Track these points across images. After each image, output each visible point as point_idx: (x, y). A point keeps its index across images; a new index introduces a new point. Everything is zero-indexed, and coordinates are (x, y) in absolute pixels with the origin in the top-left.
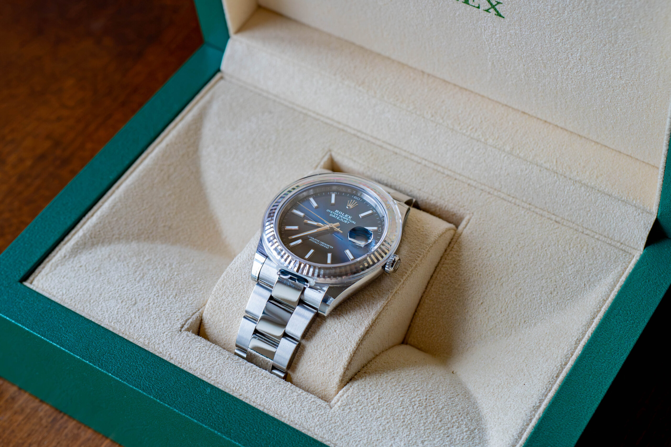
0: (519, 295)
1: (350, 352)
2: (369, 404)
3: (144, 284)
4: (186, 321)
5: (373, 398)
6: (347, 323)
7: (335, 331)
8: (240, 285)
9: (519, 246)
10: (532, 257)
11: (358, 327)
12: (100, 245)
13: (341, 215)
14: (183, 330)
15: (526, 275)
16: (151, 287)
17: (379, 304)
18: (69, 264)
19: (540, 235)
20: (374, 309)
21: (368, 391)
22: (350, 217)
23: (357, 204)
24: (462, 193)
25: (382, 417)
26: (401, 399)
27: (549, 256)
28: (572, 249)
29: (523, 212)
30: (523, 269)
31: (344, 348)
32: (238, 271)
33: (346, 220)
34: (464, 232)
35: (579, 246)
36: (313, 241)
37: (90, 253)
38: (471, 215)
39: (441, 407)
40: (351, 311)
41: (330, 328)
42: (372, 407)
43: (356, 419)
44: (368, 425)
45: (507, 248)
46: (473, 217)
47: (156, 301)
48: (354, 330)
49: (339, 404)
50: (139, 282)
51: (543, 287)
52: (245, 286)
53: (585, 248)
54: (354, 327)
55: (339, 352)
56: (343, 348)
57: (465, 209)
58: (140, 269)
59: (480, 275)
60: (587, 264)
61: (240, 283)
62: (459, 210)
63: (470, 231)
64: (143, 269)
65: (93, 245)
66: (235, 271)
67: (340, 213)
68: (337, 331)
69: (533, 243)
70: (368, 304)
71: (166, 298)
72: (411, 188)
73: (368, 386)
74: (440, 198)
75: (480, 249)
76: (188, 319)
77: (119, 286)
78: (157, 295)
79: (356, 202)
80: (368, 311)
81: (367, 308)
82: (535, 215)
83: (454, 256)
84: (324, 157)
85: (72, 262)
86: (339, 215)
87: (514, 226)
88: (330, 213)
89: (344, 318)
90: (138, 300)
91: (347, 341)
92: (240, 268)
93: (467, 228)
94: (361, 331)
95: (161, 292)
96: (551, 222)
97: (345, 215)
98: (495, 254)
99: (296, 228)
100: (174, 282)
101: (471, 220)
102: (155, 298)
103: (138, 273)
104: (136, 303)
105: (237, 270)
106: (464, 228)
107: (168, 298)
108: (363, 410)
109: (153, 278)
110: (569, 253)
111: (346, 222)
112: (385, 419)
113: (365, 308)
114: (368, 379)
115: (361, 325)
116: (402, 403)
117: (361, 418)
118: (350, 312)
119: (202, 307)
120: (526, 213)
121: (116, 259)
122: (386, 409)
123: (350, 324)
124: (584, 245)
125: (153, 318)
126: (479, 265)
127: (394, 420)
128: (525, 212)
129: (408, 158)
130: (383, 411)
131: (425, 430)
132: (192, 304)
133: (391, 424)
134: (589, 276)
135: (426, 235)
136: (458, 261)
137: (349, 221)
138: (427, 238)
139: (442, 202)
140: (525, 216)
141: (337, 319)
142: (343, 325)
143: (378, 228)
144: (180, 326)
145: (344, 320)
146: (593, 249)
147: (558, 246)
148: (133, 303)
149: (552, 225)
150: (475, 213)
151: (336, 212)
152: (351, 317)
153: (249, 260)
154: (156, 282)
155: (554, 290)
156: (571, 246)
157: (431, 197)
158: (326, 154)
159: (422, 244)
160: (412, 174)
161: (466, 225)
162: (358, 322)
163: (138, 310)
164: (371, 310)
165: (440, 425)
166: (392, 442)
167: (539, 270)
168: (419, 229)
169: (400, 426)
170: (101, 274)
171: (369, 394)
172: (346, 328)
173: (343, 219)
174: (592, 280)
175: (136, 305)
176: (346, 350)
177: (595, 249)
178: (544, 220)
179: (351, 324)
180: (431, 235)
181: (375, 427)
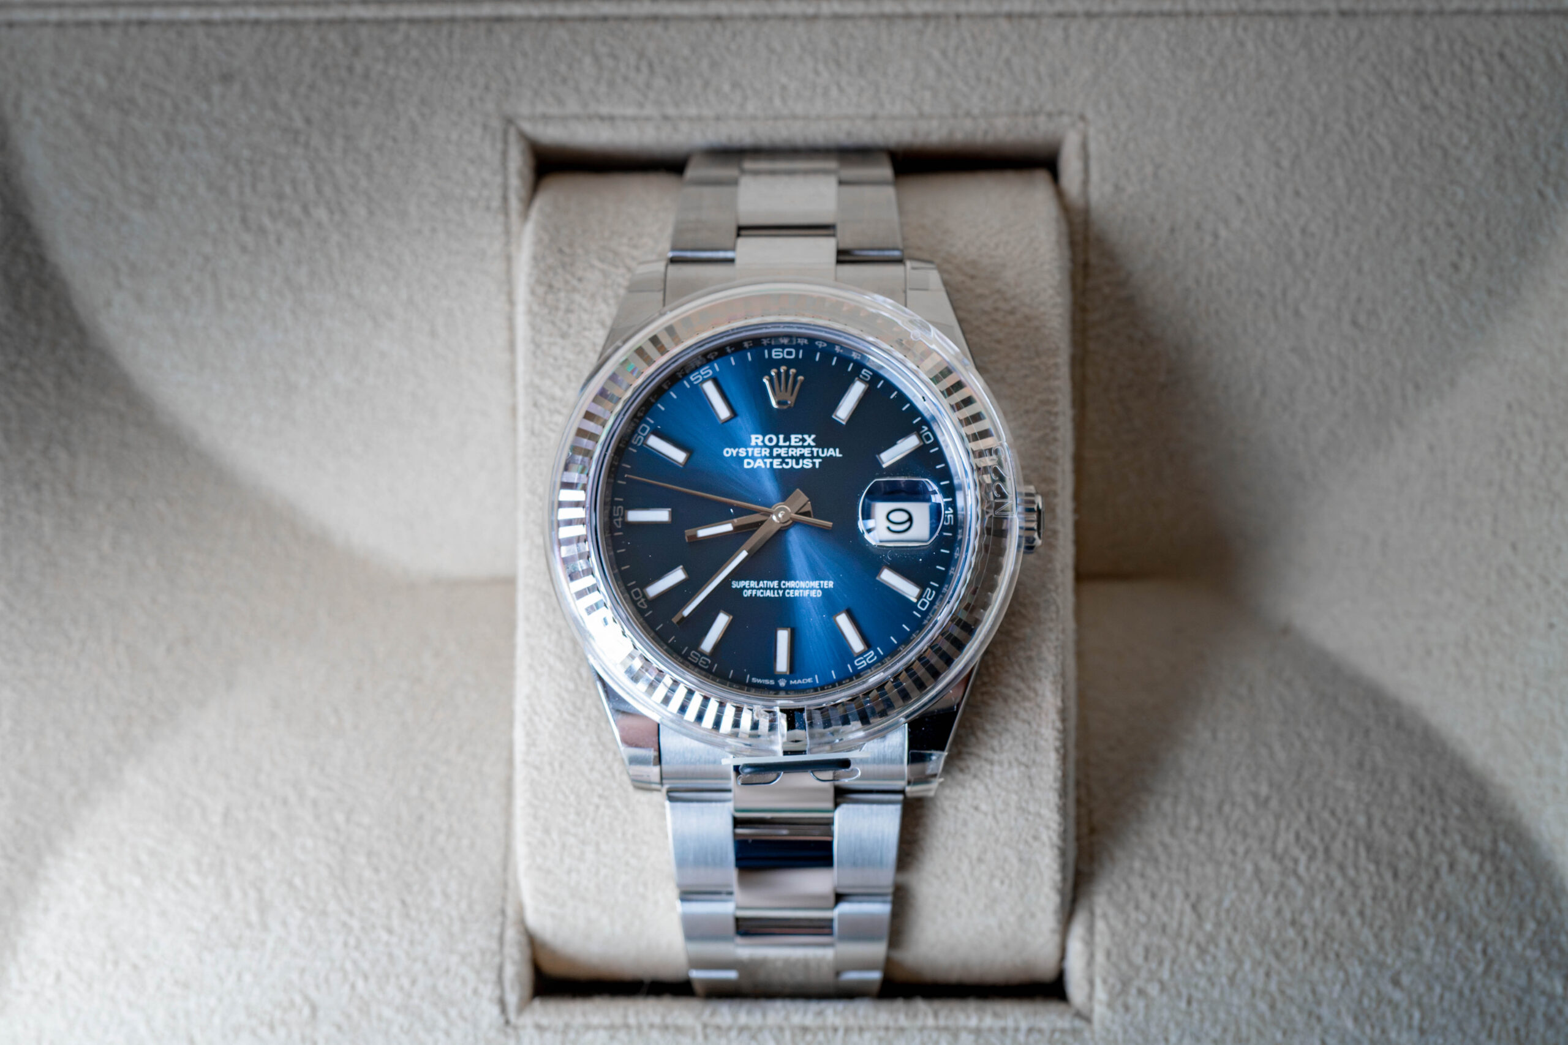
0: (1362, 319)
1: (1052, 846)
2: (1182, 945)
3: (284, 924)
4: (500, 981)
5: (1176, 916)
6: (997, 768)
7: (976, 808)
8: (597, 807)
9: (1286, 163)
10: (1340, 182)
11: (1034, 762)
12: (49, 860)
13: (777, 446)
14: (512, 1016)
15: (1354, 249)
16: (312, 922)
17: (1044, 649)
18: (19, 993)
19: (1324, 88)
20: (1042, 673)
21: (1145, 899)
22: (810, 440)
23: (801, 378)
24: (1008, 62)
25: (1240, 963)
26: (1249, 868)
27: (1388, 150)
28: (1443, 92)
29: (1228, 32)
30: (1336, 233)
31: (1030, 840)
32: (561, 766)
33: (802, 457)
34: (1095, 195)
35: (1457, 67)
36: (759, 594)
37: (46, 910)
38: (1081, 125)
39: (1361, 820)
40: (988, 727)
41: (956, 808)
42: (1193, 951)
43: (1180, 1017)
44: (1222, 1015)
45: (1250, 186)
46: (1092, 131)
47: (365, 965)
48: (1030, 777)
49: (1101, 994)
50: (265, 927)
51: (1421, 262)
52: (618, 803)
53: (1478, 66)
54: (1023, 768)
55: (1021, 860)
56: (1026, 842)
57: (1050, 115)
58: (230, 871)
59: (1217, 312)
60: (1512, 122)
61: (596, 800)
62: (1036, 127)
63: (1108, 188)
64: (239, 870)
65: (32, 876)
66: (553, 772)
67: (771, 440)
68: (984, 807)
69: (1320, 129)
70: (1017, 670)
71: (385, 936)
72: (846, 125)
73: (1137, 882)
74: (955, 116)
75: (1172, 230)
76: (501, 969)
77: (221, 979)
78: (352, 942)
79: (792, 371)
80: (1032, 695)
81: (1022, 685)
82: (1270, 25)
83: (1107, 290)
84: (505, 154)
85: (23, 979)
86: (771, 448)
87: (1230, 98)
88: (739, 460)
89: (978, 756)
90: (313, 994)
91: (1027, 820)
92: (563, 753)
93: (1095, 176)
94: (1049, 766)
95: (355, 924)
96: (1330, 24)
97: (787, 439)
98: (1226, 222)
99: (677, 576)
100: (362, 860)
101: (1093, 147)
102: (356, 955)
103: (237, 894)
104: (314, 1009)
105: (556, 765)
106: (1086, 182)
107: (390, 931)
108: (1179, 977)
109: (290, 885)
110: (1443, 109)
111: (807, 464)
112: (1254, 970)
113: (1018, 691)
114: (1119, 854)
115: (1036, 749)
116: (1261, 883)
117: (1189, 1002)
118: (985, 731)
119: (504, 899)
120: (1240, 31)
121: (137, 882)
122: (1235, 929)
123: (1006, 765)
124: (1472, 58)
125: (401, 1027)
126: (1198, 282)
127: (1277, 956)
128: (1234, 30)
129: (766, 18)
130: (1229, 942)
131: (1376, 936)
132: (470, 907)
133: (1279, 974)
134: (1536, 158)
135: (1028, 318)
136: (1129, 301)
137: (818, 457)
138: (1037, 329)
139: (968, 124)
140: (1242, 44)
141: (962, 770)
142: (988, 781)
143: (920, 436)
144: (495, 1010)
145: (983, 763)
146: (1502, 56)
147: (1396, 100)
148: (306, 1011)
149: (1340, 33)
150: (1090, 114)
151: (757, 446)
152: (995, 743)
153: (573, 715)
154: (313, 893)
155: (1460, 254)
156: (1436, 81)
157: (923, 126)
158: (505, 142)
159: (1037, 362)
160: (817, 72)
161: (1086, 169)
162: (1025, 745)
163: (339, 1028)
164: (1037, 685)
165: (1404, 893)
166: (1318, 1030)
167: (1384, 210)
168: (997, 309)
169: (1305, 969)
170: (135, 967)
171: (1159, 909)
172: (1004, 783)
173: (792, 457)
174: (1553, 167)
175: (321, 1014)
176: (1036, 845)
177: (1508, 52)
178: (1307, 27)
179: (1010, 764)
180: (1042, 309)
181: (1245, 1013)
